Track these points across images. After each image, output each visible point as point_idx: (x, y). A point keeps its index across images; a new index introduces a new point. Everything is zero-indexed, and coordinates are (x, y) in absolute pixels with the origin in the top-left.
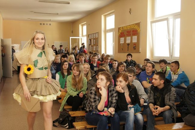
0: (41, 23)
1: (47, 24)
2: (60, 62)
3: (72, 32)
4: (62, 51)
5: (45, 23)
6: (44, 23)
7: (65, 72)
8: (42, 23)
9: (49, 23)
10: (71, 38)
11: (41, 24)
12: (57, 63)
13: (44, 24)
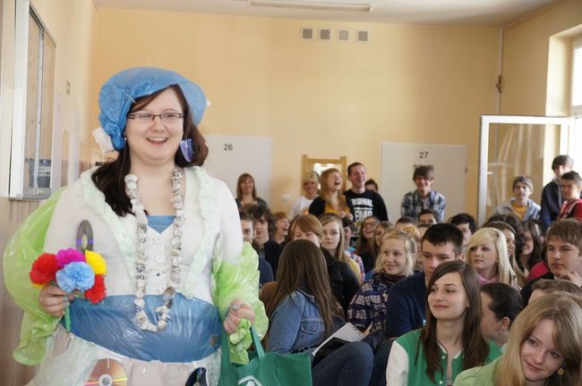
0: (308, 24)
1: (344, 35)
2: (409, 272)
3: (499, 86)
4: (426, 202)
5: (335, 27)
6: (325, 25)
7: (448, 338)
8: (317, 26)
9: (354, 27)
10: (487, 120)
11: (307, 34)
12: (396, 278)
13: (325, 34)
